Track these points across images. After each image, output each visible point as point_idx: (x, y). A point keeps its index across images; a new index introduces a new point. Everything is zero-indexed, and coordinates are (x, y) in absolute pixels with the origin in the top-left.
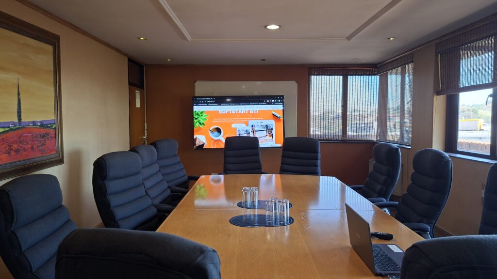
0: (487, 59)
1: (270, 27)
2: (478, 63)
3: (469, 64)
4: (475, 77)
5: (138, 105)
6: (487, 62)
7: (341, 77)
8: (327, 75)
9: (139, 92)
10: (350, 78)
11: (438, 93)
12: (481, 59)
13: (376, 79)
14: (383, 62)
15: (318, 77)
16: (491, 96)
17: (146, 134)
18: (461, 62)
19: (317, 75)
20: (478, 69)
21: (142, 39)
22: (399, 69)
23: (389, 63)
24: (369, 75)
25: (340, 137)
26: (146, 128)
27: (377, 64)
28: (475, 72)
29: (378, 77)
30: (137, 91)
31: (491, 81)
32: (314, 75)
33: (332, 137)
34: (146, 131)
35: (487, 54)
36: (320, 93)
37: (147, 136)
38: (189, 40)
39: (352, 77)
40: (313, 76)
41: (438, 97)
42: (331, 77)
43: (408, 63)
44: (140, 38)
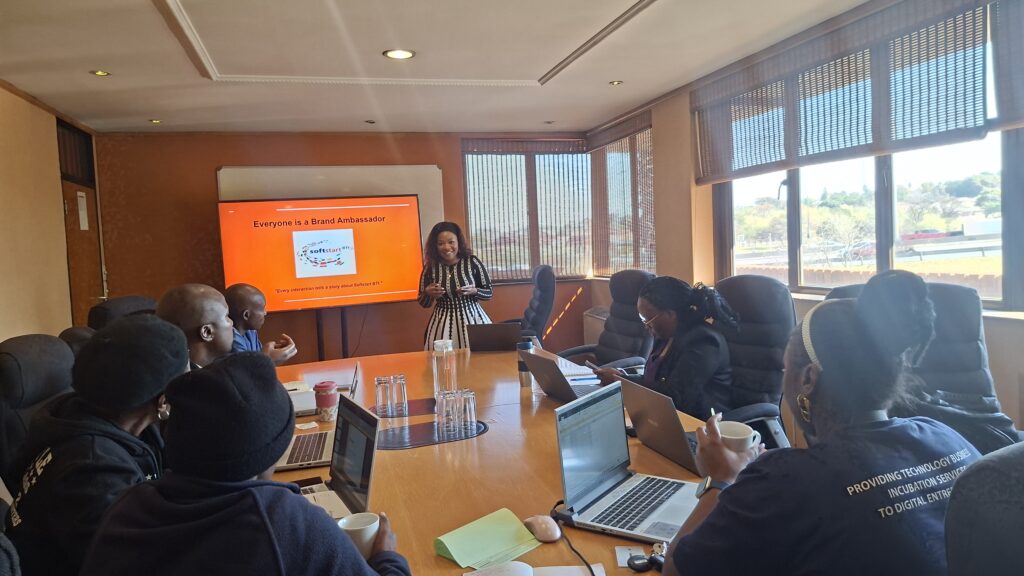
0: (776, 119)
1: (394, 55)
2: (761, 126)
3: (747, 128)
4: (758, 151)
5: (84, 225)
6: (776, 125)
7: (523, 157)
8: (497, 153)
9: (83, 194)
10: (539, 159)
11: (699, 181)
12: (766, 120)
13: (584, 161)
14: (596, 128)
15: (480, 157)
16: (784, 183)
17: (106, 291)
18: (734, 124)
19: (478, 153)
20: (762, 137)
21: (100, 73)
22: (626, 140)
23: (607, 129)
24: (573, 153)
25: (528, 273)
26: (105, 278)
27: (586, 132)
28: (757, 143)
29: (589, 156)
30: (79, 194)
31: (784, 158)
32: (473, 153)
33: (514, 274)
34: (105, 284)
35: (775, 110)
36: (486, 189)
37: (108, 293)
38: (214, 78)
39: (542, 156)
40: (470, 156)
41: (700, 188)
42: (504, 157)
43: (640, 130)
44: (94, 73)
